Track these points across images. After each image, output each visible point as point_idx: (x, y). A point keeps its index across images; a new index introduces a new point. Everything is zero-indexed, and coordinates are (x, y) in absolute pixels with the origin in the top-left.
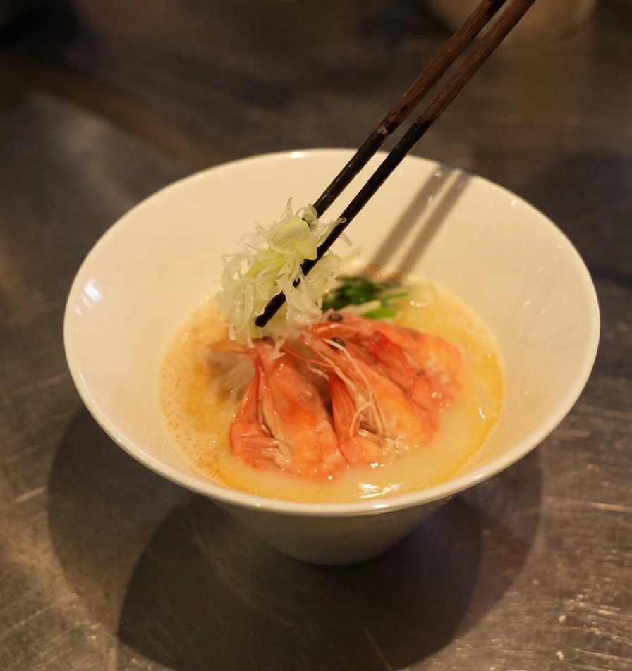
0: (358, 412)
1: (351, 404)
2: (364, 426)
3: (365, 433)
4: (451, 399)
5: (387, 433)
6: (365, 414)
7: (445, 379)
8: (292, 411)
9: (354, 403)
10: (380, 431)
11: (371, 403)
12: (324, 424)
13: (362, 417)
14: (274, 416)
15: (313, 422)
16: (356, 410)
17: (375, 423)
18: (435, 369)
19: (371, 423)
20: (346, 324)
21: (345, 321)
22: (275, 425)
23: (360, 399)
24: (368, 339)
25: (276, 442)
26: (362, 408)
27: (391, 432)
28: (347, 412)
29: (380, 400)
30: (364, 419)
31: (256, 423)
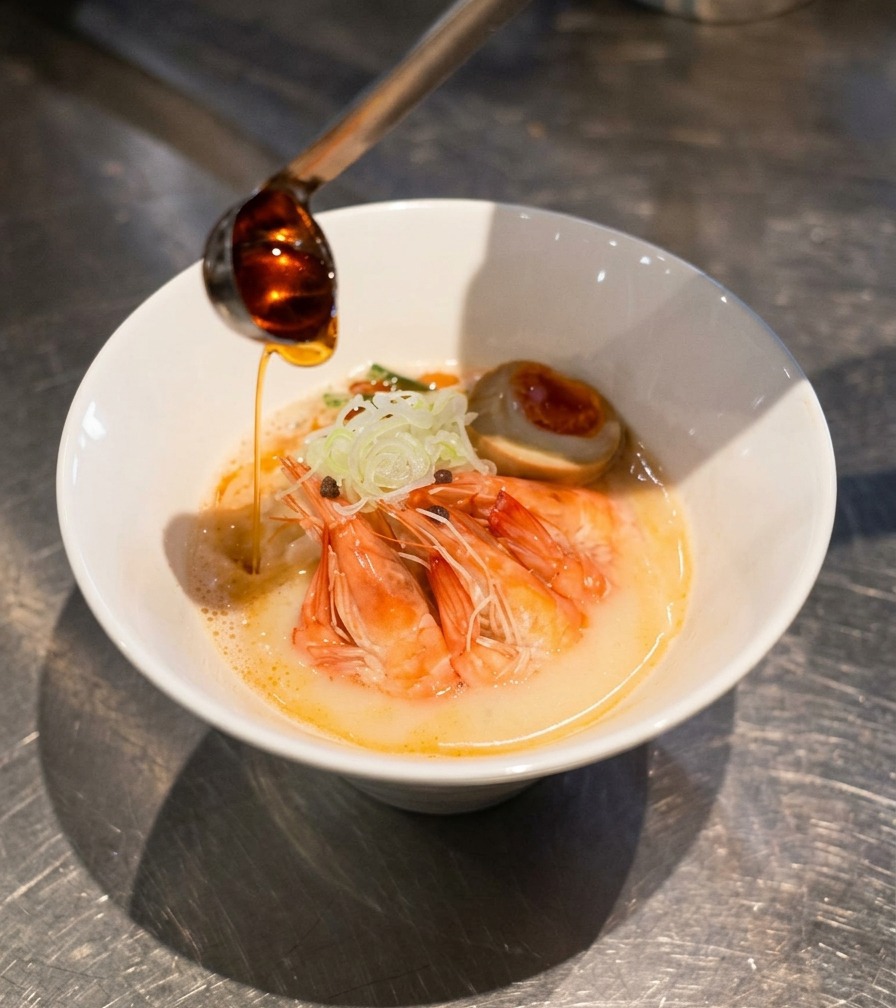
0: (476, 612)
1: (465, 600)
2: (486, 631)
3: (487, 643)
5: (520, 642)
6: (486, 616)
7: (603, 556)
8: (379, 605)
9: (469, 599)
10: (509, 639)
11: (493, 598)
12: (426, 620)
13: (481, 620)
14: (352, 613)
15: (411, 618)
16: (474, 609)
17: (500, 626)
18: (590, 544)
19: (494, 626)
20: (456, 486)
21: (456, 479)
22: (356, 627)
23: (476, 593)
24: (486, 504)
25: (360, 651)
26: (480, 606)
27: (523, 638)
28: (460, 614)
29: (505, 592)
30: (485, 622)
31: (328, 626)
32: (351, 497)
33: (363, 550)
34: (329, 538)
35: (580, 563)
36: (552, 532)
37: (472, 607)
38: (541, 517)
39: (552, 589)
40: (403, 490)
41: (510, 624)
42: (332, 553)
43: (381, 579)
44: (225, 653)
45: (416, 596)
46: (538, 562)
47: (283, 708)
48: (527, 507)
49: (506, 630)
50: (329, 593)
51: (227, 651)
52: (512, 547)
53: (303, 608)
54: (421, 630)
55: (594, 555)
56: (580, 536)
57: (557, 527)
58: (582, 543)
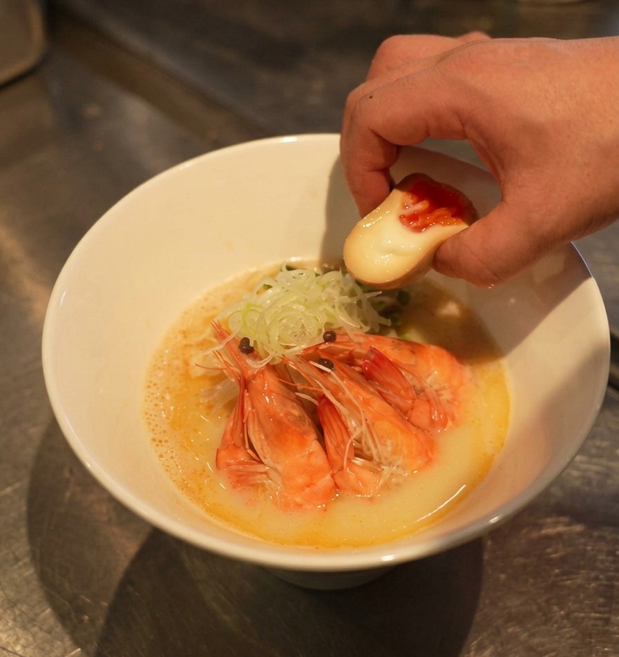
0: (353, 437)
1: (344, 431)
2: (359, 453)
3: (359, 461)
4: (453, 419)
5: (384, 461)
6: (359, 441)
7: (446, 396)
8: (279, 433)
9: (346, 428)
10: (375, 457)
11: (365, 428)
12: (314, 446)
13: (355, 444)
14: (260, 439)
15: (303, 444)
16: (350, 436)
17: (369, 449)
18: (436, 387)
19: (365, 449)
20: (339, 343)
21: (338, 339)
22: (262, 449)
23: (352, 424)
24: (361, 357)
25: (266, 467)
26: (355, 435)
27: (386, 459)
28: (340, 439)
29: (373, 424)
30: (358, 445)
31: (242, 448)
32: (262, 353)
33: (270, 393)
34: (245, 384)
35: (428, 401)
36: (409, 377)
37: (349, 434)
38: (399, 367)
39: (408, 420)
40: (299, 348)
41: (376, 447)
42: (247, 394)
43: (281, 415)
44: (167, 470)
45: (307, 425)
46: (397, 400)
47: (208, 510)
48: (391, 360)
49: (374, 451)
50: (243, 424)
51: (169, 469)
52: (379, 388)
53: (224, 435)
54: (311, 454)
55: (439, 395)
56: (429, 380)
57: (412, 374)
58: (431, 386)
